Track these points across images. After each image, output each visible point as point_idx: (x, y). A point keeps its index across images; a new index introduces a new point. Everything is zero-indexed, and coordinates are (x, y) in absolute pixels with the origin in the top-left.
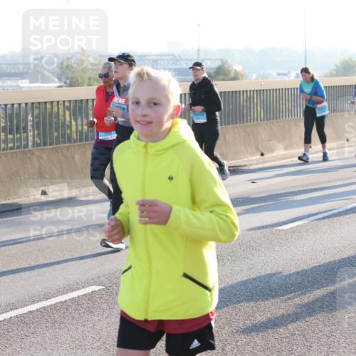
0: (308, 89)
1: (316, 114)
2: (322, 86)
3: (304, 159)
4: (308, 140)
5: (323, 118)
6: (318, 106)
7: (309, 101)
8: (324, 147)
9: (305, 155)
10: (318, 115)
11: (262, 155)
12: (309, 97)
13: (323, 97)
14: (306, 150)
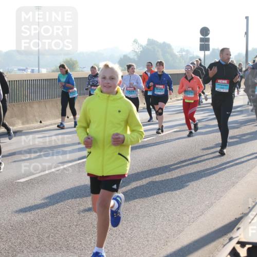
0: (63, 79)
1: (69, 96)
2: (73, 78)
3: (61, 127)
4: (64, 114)
5: (74, 99)
6: (70, 91)
7: (64, 87)
8: (75, 118)
9: (61, 124)
10: (70, 97)
11: (41, 122)
12: (64, 84)
13: (73, 85)
14: (63, 120)
